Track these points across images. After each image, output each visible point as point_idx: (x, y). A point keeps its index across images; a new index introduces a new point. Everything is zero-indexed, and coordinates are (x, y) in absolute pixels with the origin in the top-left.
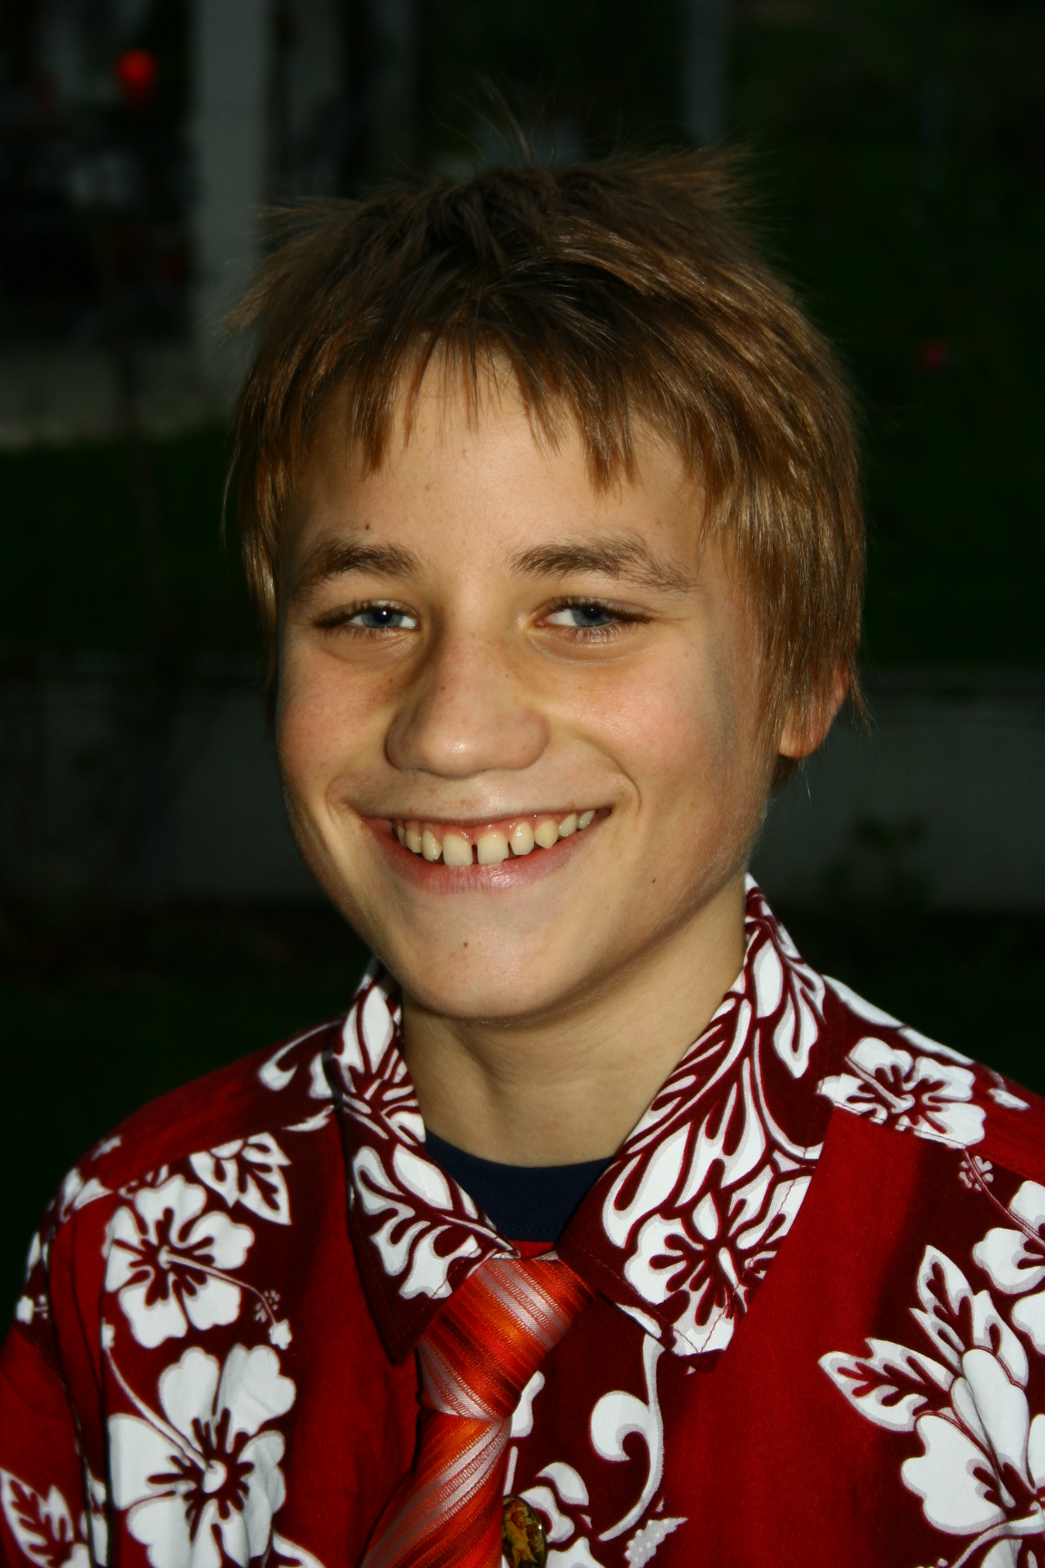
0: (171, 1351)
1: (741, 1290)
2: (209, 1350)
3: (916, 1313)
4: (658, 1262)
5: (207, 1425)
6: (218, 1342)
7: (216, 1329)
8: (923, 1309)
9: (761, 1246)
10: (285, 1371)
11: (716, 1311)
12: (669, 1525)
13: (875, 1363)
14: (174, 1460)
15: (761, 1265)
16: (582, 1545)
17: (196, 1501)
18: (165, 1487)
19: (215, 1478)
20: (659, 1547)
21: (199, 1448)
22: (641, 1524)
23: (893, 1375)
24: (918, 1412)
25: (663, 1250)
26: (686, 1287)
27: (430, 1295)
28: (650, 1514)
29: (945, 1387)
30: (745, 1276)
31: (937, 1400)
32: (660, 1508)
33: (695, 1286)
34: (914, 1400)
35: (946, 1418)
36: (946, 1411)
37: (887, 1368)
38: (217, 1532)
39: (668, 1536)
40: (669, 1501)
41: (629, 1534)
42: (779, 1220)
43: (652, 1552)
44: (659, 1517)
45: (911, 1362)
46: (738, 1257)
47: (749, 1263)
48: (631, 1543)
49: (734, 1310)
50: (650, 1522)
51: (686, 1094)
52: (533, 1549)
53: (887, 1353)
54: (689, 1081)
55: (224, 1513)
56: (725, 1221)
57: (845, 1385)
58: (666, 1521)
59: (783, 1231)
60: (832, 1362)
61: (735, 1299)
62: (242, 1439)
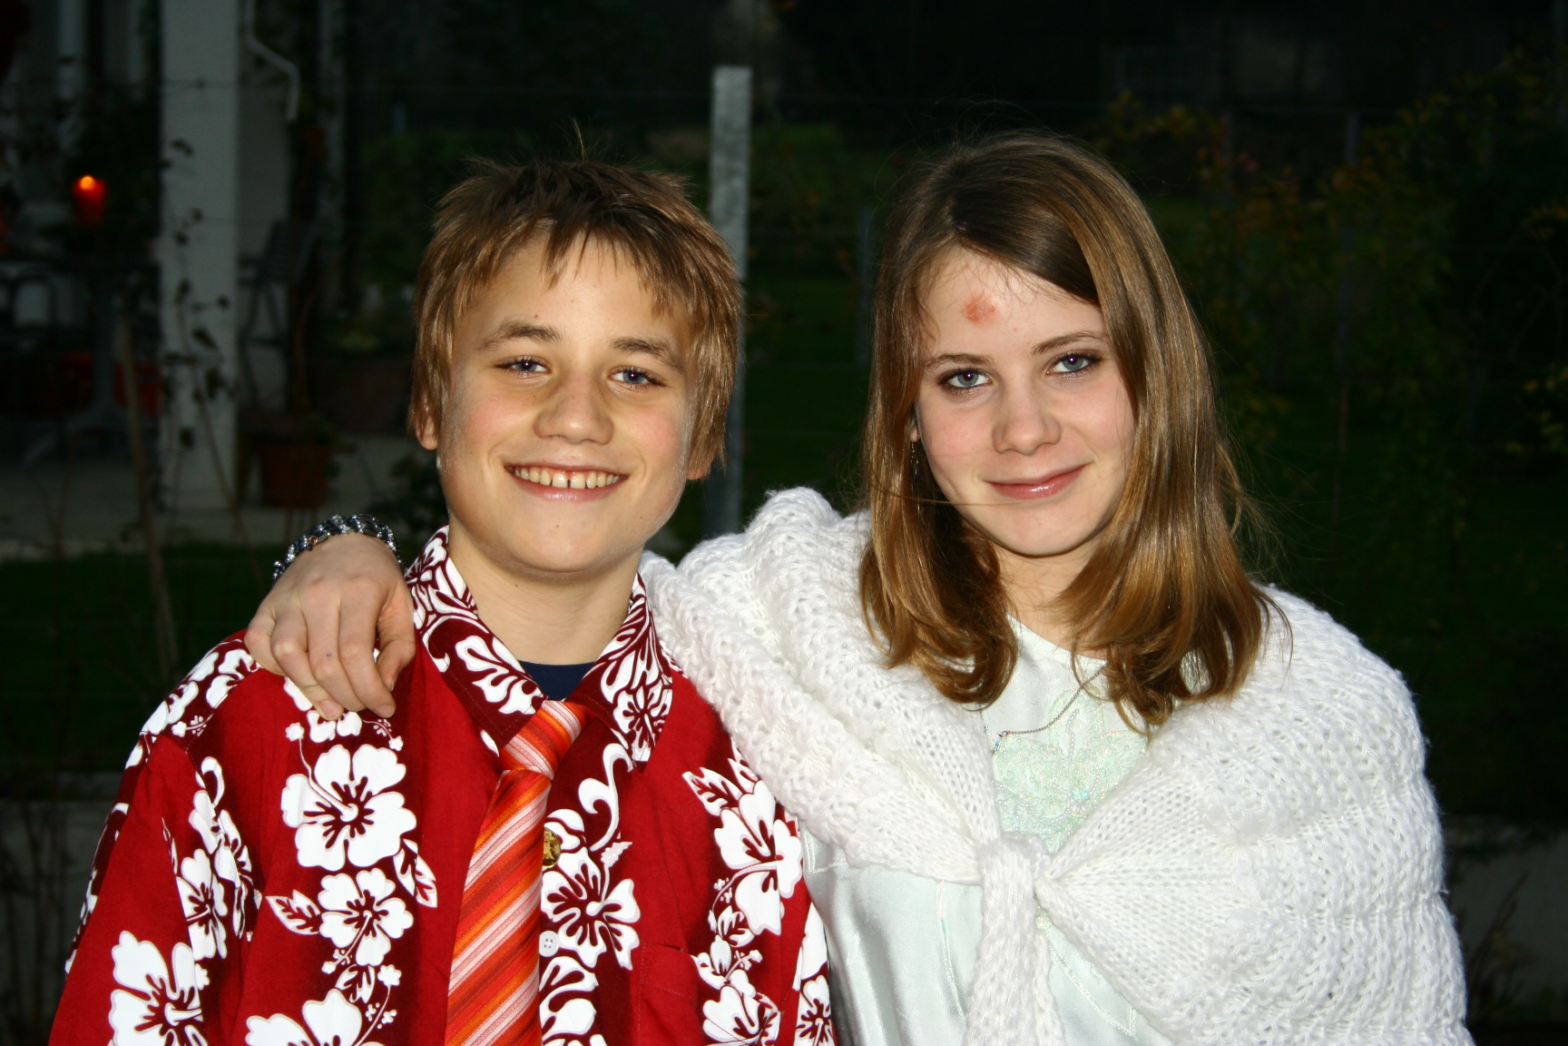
0: (326, 746)
1: (653, 736)
2: (346, 746)
3: (731, 761)
4: (626, 714)
5: (347, 787)
6: (352, 744)
7: (351, 737)
8: (734, 759)
9: (659, 717)
10: (400, 761)
11: (645, 743)
12: (625, 845)
13: (705, 781)
14: (319, 804)
15: (660, 725)
16: (584, 850)
17: (337, 825)
18: (312, 819)
19: (350, 813)
20: (620, 856)
21: (339, 798)
22: (609, 845)
23: (713, 789)
24: (723, 807)
25: (627, 708)
26: (634, 728)
27: (523, 712)
28: (614, 839)
29: (737, 798)
30: (655, 729)
31: (732, 803)
32: (619, 837)
33: (638, 729)
34: (721, 801)
35: (734, 812)
36: (735, 809)
37: (710, 784)
38: (346, 844)
39: (625, 851)
40: (624, 832)
41: (602, 850)
42: (664, 707)
43: (617, 859)
44: (619, 841)
45: (723, 784)
46: (652, 720)
47: (655, 724)
48: (603, 854)
49: (651, 744)
50: (614, 844)
51: (633, 636)
52: (553, 853)
53: (711, 777)
54: (632, 631)
55: (352, 835)
56: (647, 702)
57: (695, 789)
58: (623, 843)
59: (666, 712)
60: (688, 776)
61: (651, 738)
62: (369, 796)
